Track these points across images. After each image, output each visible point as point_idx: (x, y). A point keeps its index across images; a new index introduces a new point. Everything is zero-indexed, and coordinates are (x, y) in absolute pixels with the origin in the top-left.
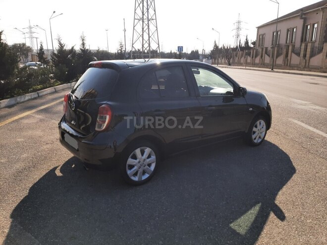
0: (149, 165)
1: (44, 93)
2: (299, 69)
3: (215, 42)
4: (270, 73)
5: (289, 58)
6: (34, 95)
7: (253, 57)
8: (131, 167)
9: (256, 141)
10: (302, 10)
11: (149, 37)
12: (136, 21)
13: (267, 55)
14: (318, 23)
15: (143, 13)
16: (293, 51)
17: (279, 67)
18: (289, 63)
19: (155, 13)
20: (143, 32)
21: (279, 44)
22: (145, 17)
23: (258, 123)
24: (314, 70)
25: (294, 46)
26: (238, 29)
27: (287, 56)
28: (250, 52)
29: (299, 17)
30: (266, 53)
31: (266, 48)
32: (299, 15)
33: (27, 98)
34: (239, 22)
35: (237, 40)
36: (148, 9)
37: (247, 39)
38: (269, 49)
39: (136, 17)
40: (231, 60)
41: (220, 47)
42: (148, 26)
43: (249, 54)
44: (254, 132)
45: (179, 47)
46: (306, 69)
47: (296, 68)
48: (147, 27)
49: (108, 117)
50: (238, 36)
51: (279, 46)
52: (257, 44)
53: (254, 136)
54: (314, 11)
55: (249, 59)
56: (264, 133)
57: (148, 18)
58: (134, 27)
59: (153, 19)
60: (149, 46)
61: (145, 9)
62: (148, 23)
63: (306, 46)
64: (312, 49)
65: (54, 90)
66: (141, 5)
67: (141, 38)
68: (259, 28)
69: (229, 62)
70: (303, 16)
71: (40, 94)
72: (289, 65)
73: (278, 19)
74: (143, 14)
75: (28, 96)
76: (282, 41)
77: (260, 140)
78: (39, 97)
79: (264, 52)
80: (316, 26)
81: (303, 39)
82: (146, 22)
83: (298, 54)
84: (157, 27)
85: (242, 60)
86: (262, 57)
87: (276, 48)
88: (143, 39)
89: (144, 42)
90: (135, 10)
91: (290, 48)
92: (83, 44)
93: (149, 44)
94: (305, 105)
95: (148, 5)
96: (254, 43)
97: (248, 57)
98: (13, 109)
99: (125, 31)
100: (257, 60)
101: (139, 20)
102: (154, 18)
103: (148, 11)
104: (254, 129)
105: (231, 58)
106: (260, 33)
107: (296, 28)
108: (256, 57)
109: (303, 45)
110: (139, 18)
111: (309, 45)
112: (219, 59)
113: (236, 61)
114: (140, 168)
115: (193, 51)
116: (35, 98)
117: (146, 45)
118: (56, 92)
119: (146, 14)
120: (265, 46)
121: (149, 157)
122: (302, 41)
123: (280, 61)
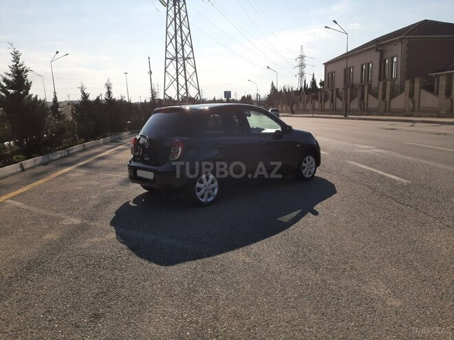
0: (213, 190)
1: (74, 151)
2: (379, 114)
3: (272, 84)
4: (342, 120)
5: (365, 100)
6: (64, 153)
7: (321, 102)
8: (199, 190)
9: (306, 176)
10: (377, 40)
11: (186, 81)
12: (168, 61)
13: (339, 98)
14: (397, 56)
15: (176, 50)
16: (370, 92)
17: (354, 112)
18: (366, 107)
19: (192, 51)
20: (177, 75)
21: (352, 84)
22: (179, 55)
23: (307, 158)
24: (396, 114)
25: (370, 86)
26: (302, 66)
27: (362, 98)
28: (318, 96)
29: (374, 50)
30: (337, 95)
31: (337, 90)
32: (374, 47)
33: (58, 156)
34: (302, 57)
35: (301, 80)
36: (183, 46)
37: (313, 79)
38: (341, 90)
39: (168, 56)
40: (295, 105)
41: (279, 91)
42: (184, 67)
43: (316, 98)
44: (304, 168)
45: (225, 92)
46: (387, 114)
47: (374, 113)
48: (182, 68)
49: (180, 149)
50: (302, 75)
51: (353, 86)
52: (326, 84)
53: (304, 171)
54: (391, 42)
55: (317, 104)
56: (314, 169)
57: (183, 56)
58: (166, 68)
59: (189, 58)
60: (187, 92)
61: (178, 45)
62: (184, 63)
63: (385, 85)
64: (392, 88)
65: (82, 148)
66: (174, 41)
67: (175, 83)
68: (326, 64)
69: (292, 109)
70: (379, 49)
71: (71, 152)
72: (366, 109)
73: (348, 53)
74: (177, 53)
75: (59, 154)
76: (356, 80)
77: (311, 175)
78: (69, 155)
79: (335, 95)
80: (395, 59)
81: (382, 77)
82: (182, 62)
83: (376, 96)
84: (195, 68)
85: (309, 106)
86: (332, 101)
87: (349, 89)
88: (178, 83)
89: (180, 87)
90: (166, 47)
91: (366, 88)
92: (109, 93)
93: (187, 90)
94: (369, 149)
95: (182, 41)
96: (322, 84)
97: (316, 102)
98: (49, 166)
99: (151, 73)
100: (327, 105)
101: (172, 60)
102: (192, 56)
103: (183, 48)
104: (304, 164)
105: (294, 104)
106: (328, 71)
107: (372, 62)
108: (325, 101)
109: (381, 83)
110: (171, 57)
111: (389, 83)
112: (279, 106)
113: (301, 107)
114: (206, 191)
115: (244, 97)
116: (65, 157)
117: (182, 92)
118: (85, 150)
119: (181, 52)
120: (337, 86)
121: (213, 182)
122: (380, 79)
123: (355, 105)
